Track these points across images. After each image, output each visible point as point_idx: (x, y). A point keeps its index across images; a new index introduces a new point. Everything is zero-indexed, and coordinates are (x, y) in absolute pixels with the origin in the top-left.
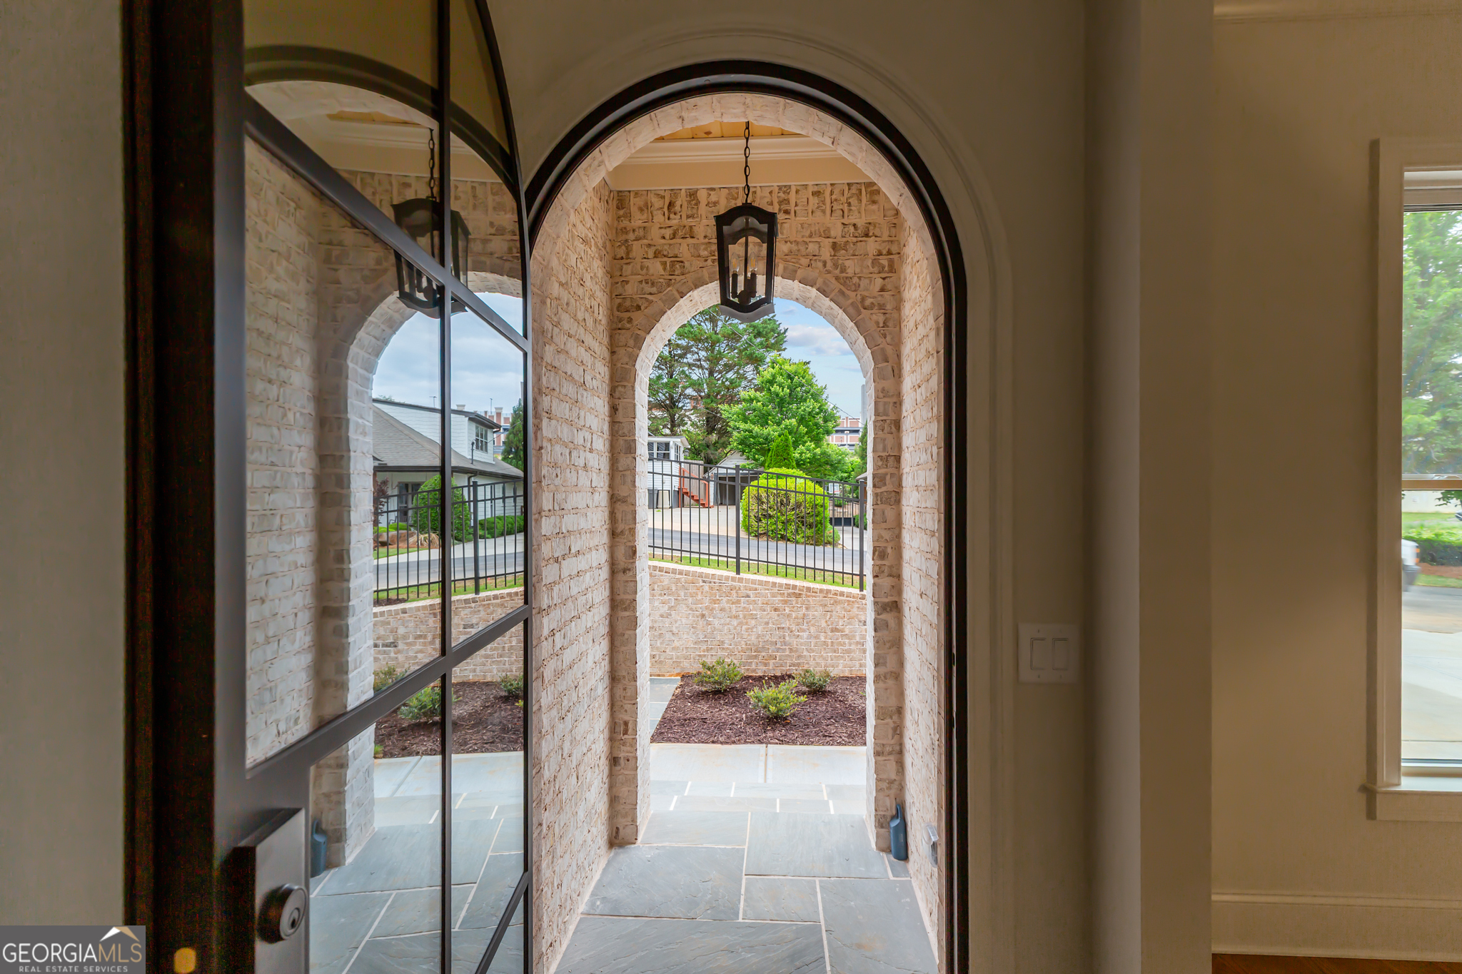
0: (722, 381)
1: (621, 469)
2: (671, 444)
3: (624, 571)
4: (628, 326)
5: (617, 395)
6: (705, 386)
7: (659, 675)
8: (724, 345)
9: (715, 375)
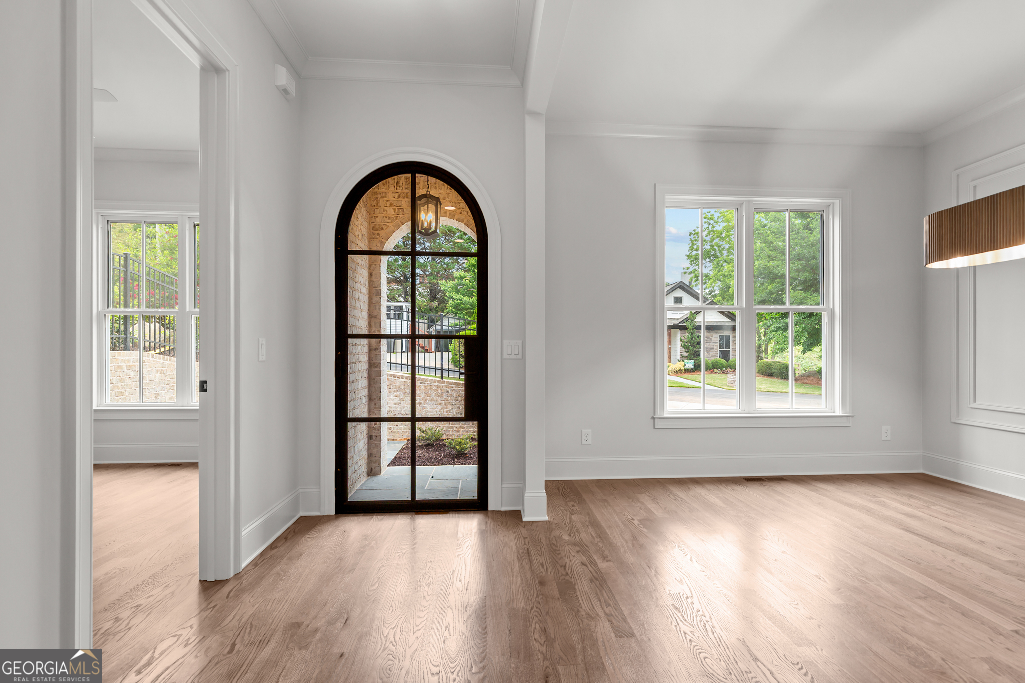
0: (441, 264)
1: (374, 302)
2: (404, 307)
3: (376, 349)
4: (378, 237)
5: (372, 268)
6: (429, 267)
7: (393, 440)
8: (443, 239)
9: (437, 260)
